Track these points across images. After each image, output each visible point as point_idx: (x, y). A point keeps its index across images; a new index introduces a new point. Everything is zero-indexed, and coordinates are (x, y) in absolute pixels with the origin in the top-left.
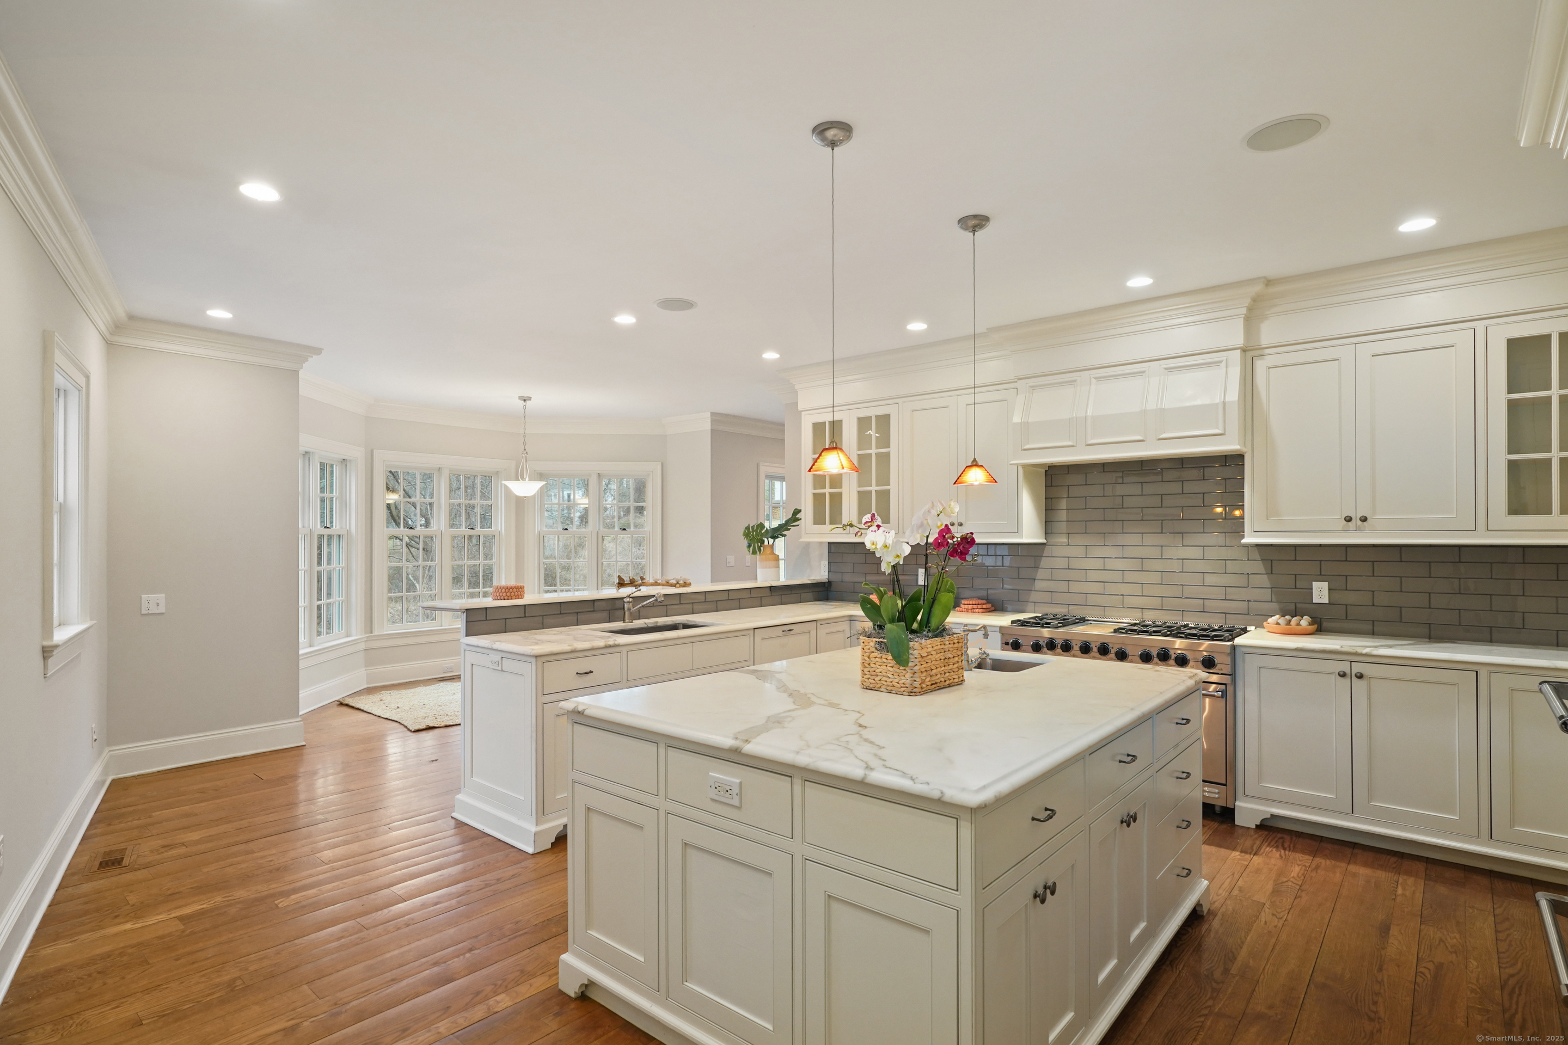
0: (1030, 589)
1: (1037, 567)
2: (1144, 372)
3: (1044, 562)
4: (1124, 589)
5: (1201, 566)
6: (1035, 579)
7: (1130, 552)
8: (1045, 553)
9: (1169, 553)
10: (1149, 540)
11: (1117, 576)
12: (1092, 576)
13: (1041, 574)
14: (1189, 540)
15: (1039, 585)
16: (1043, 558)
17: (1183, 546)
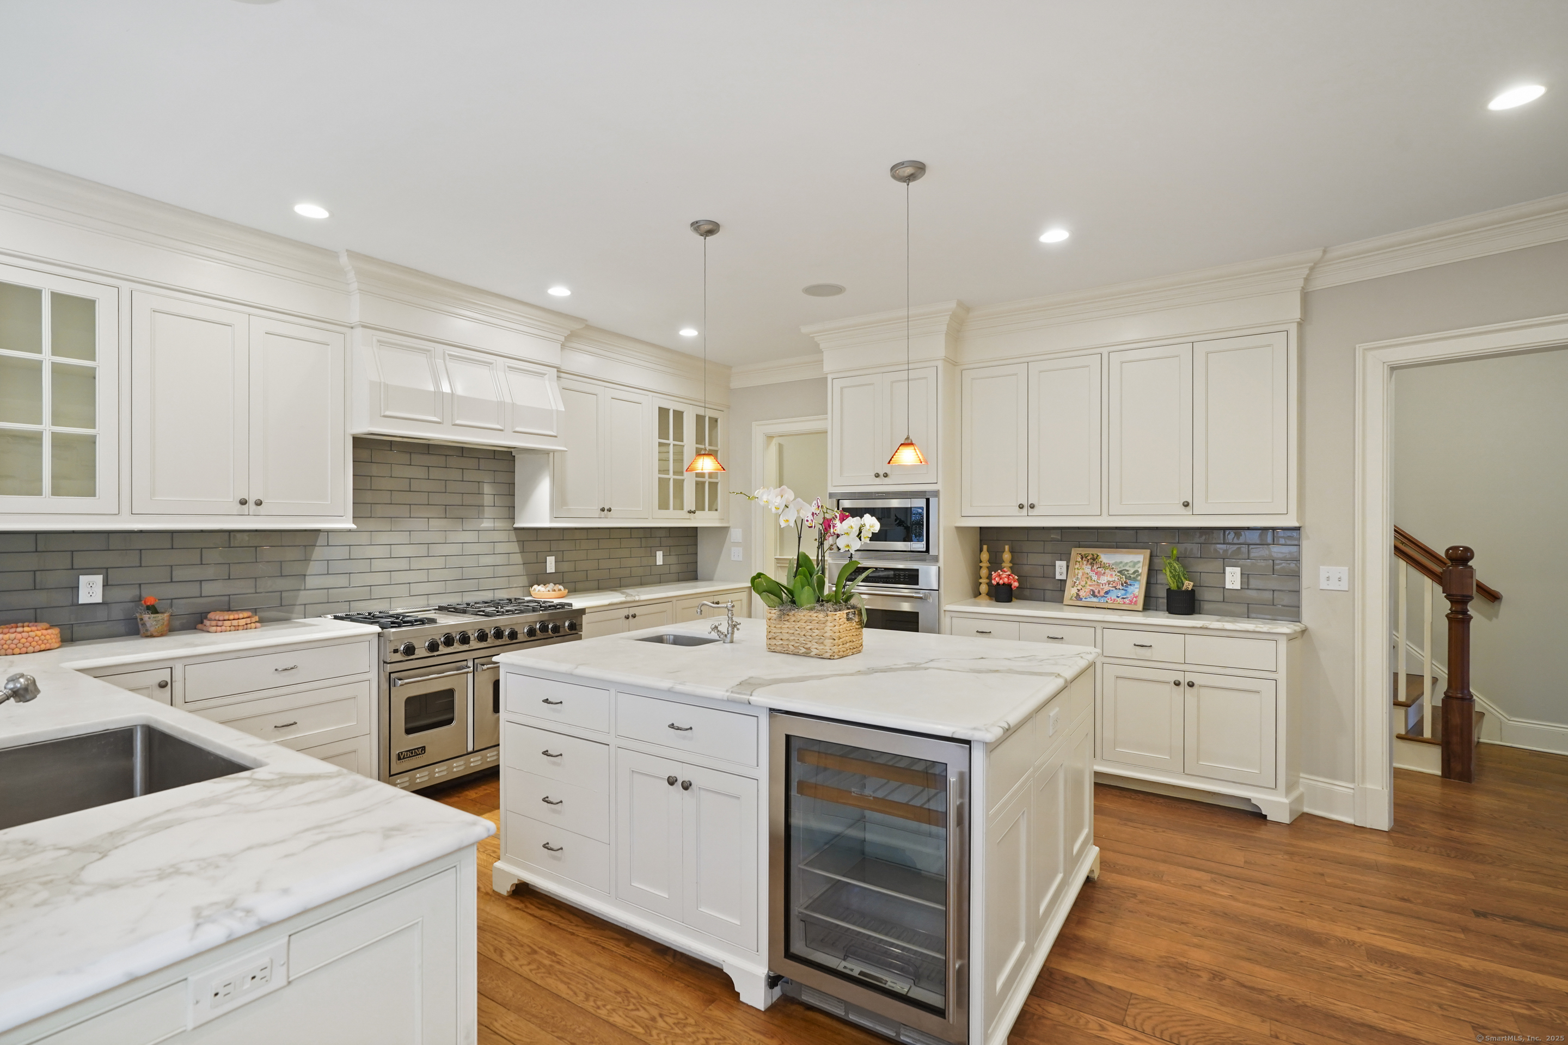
0: (299, 588)
1: (307, 560)
2: (491, 363)
3: (318, 553)
4: (411, 577)
5: (476, 549)
6: (305, 575)
7: (417, 538)
8: (317, 543)
9: (452, 537)
10: (435, 523)
11: (403, 564)
12: (377, 565)
13: (313, 568)
14: (469, 525)
15: (311, 582)
16: (316, 548)
17: (463, 530)
